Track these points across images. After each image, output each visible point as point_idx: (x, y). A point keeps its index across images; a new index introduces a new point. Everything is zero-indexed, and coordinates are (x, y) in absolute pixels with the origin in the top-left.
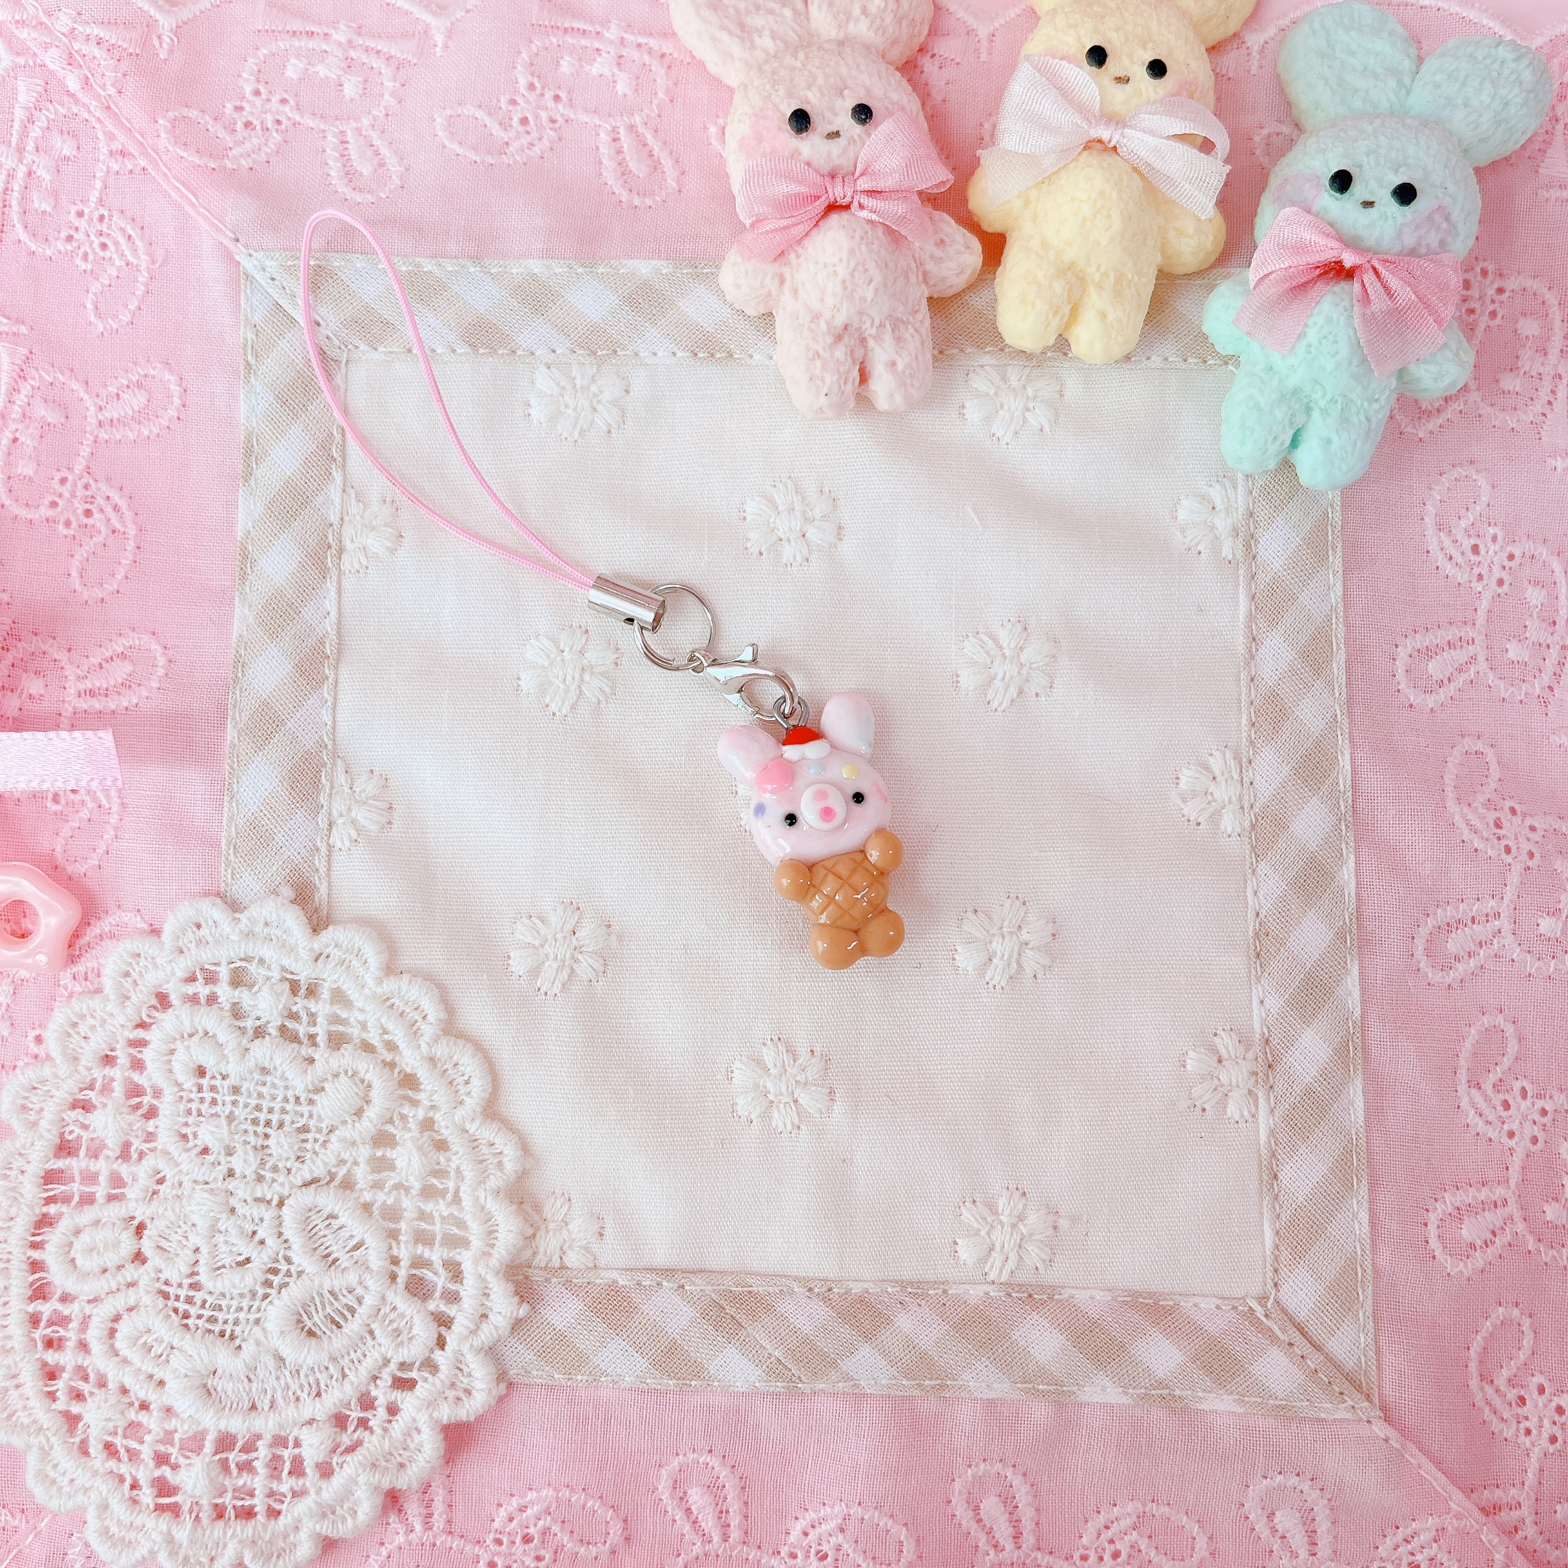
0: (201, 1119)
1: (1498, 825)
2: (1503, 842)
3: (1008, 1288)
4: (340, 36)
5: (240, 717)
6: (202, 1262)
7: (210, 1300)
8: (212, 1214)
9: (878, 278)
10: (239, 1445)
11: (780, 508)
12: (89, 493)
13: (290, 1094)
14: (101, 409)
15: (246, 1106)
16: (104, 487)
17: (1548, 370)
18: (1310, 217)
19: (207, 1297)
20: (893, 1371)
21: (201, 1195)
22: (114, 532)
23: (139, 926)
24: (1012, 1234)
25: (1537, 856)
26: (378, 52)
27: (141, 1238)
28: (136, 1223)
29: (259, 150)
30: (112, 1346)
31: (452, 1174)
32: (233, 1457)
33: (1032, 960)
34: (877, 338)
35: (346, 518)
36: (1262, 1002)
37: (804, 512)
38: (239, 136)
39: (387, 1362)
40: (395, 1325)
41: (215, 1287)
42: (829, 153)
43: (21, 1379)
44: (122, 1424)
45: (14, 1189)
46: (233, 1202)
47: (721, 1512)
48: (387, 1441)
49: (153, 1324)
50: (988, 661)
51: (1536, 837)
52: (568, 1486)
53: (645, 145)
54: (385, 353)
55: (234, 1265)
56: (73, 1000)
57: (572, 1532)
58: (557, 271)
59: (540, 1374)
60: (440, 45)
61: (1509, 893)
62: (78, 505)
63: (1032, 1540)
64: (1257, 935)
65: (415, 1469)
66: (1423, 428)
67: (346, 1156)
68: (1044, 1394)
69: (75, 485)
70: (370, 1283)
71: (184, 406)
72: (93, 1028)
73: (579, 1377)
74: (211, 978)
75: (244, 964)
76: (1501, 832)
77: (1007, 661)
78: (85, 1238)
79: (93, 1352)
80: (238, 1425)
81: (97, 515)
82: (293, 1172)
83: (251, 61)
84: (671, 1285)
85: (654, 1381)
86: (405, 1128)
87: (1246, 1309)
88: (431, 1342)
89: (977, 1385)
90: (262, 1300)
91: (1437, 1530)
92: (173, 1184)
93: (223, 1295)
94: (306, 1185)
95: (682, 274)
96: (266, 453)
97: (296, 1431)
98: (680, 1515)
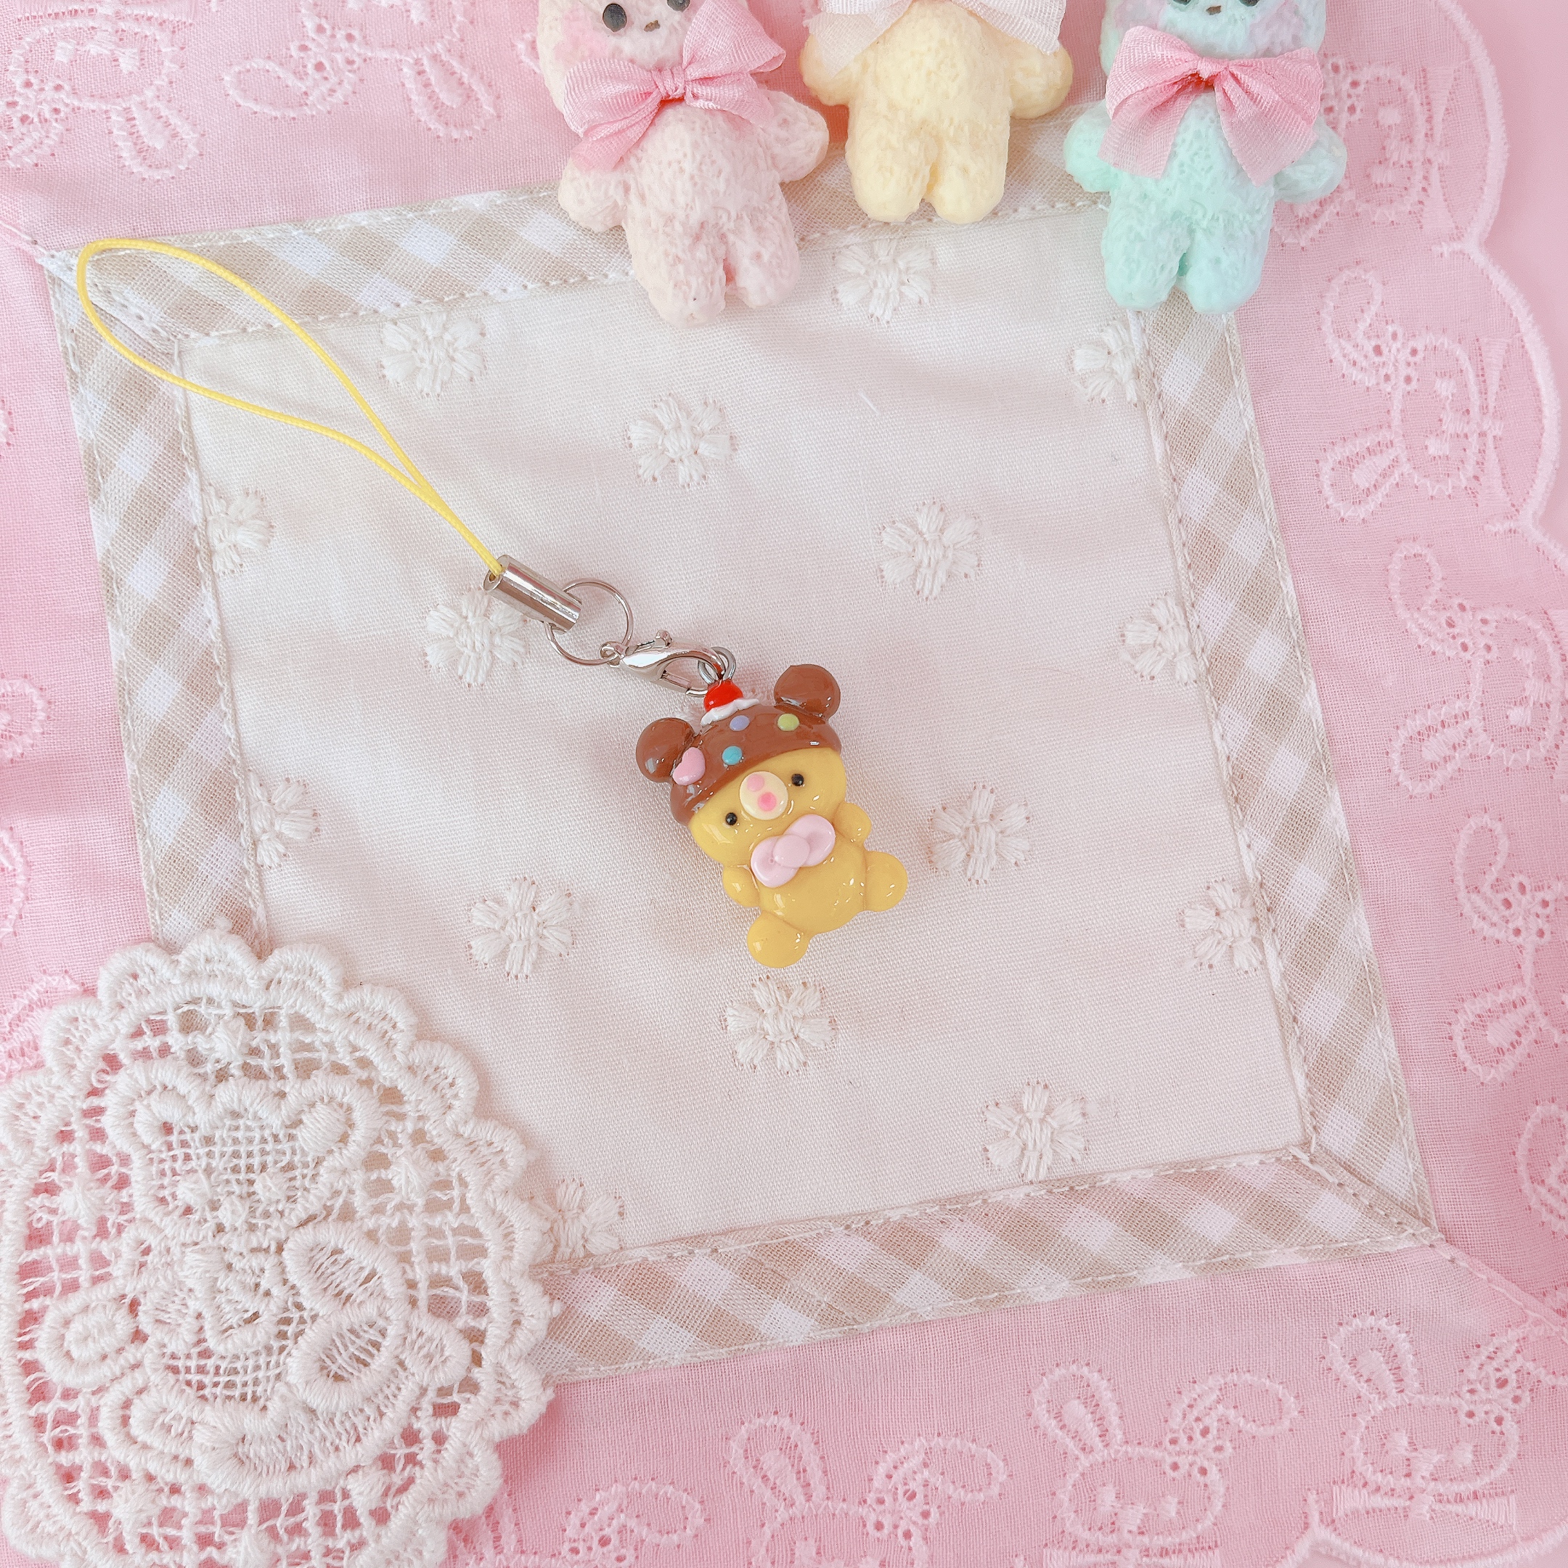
0: (178, 1178)
1: (1451, 624)
2: (1460, 641)
3: (1049, 1185)
4: (106, 9)
5: (137, 748)
6: (207, 1327)
7: (223, 1365)
9: (726, 167)
10: (284, 1508)
11: (666, 428)
13: (267, 1133)
15: (223, 1155)
17: (1416, 157)
18: (1157, 33)
19: (220, 1363)
20: (948, 1293)
21: (191, 1257)
23: (70, 988)
24: (1042, 1130)
25: (1494, 648)
26: (149, 19)
27: (137, 1315)
28: (127, 1301)
29: (41, 143)
30: (128, 1435)
31: (455, 1183)
32: (280, 1522)
34: (737, 232)
35: (210, 518)
36: (1249, 846)
37: (692, 428)
38: (17, 132)
39: (424, 1391)
40: (425, 1350)
41: (226, 1350)
42: (651, 46)
43: (38, 1488)
44: (155, 1512)
46: (229, 1257)
47: (800, 1472)
49: (168, 1402)
50: (911, 549)
51: (1490, 629)
52: (636, 1479)
53: (453, 73)
54: (219, 337)
55: (242, 1324)
56: (14, 1080)
57: (649, 1525)
58: (386, 219)
59: (589, 1371)
61: (1474, 690)
63: (1120, 1436)
64: (1232, 779)
65: (475, 1495)
66: (1304, 236)
67: (339, 1185)
68: (1105, 1284)
70: (389, 1313)
71: (12, 430)
72: (41, 1105)
73: (626, 1365)
74: (159, 1028)
75: (192, 1007)
76: (1456, 631)
77: (930, 546)
78: (76, 1326)
79: (109, 1444)
80: (279, 1487)
82: (286, 1213)
83: (16, 53)
84: (704, 1251)
85: (704, 1353)
86: (395, 1144)
87: (1290, 1158)
88: (466, 1360)
89: (1036, 1290)
90: (280, 1354)
91: (1518, 1341)
92: (160, 1252)
93: (237, 1357)
94: (303, 1224)
95: (518, 202)
96: (112, 465)
97: (341, 1482)
98: (757, 1483)
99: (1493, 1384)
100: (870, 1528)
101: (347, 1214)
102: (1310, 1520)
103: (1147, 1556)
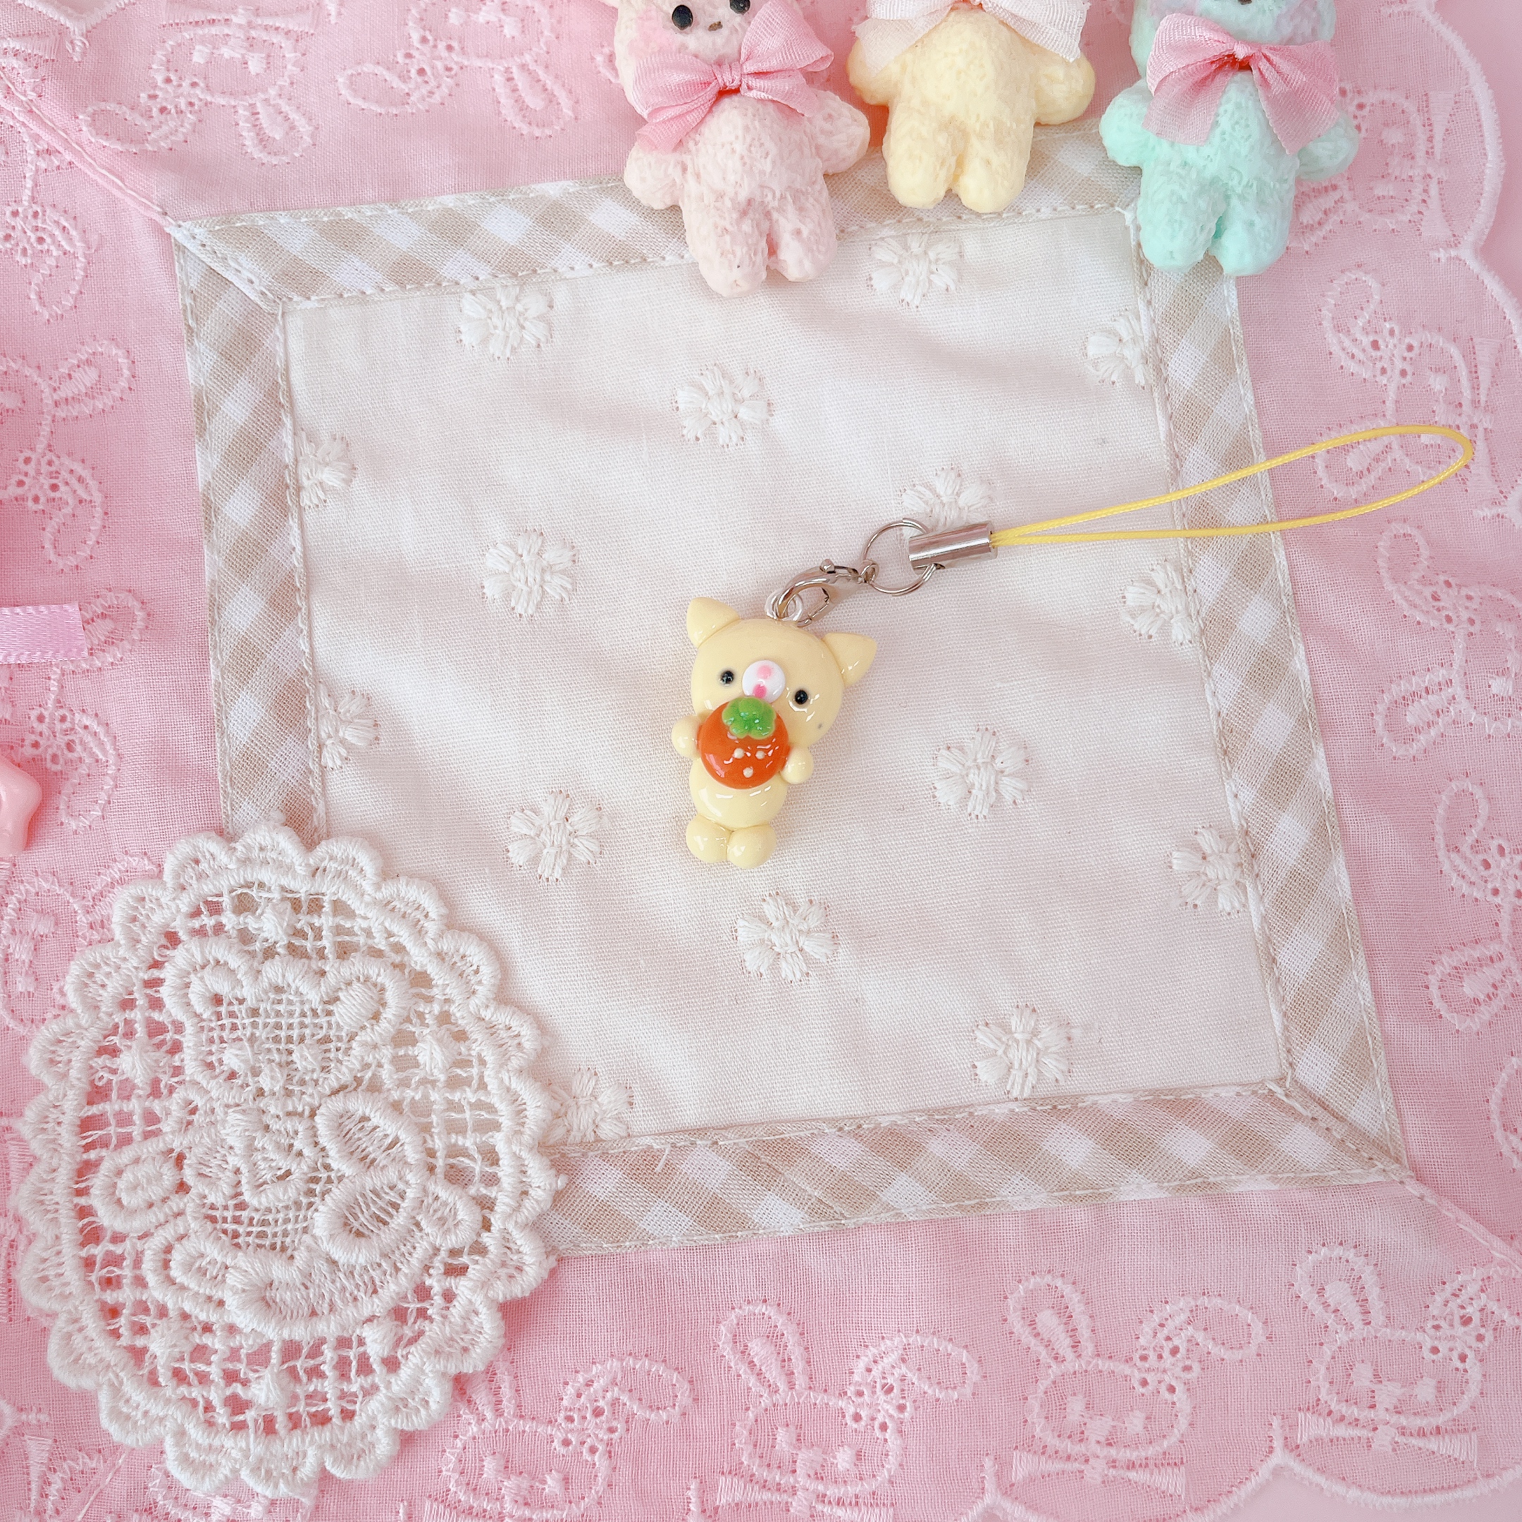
0: (225, 1045)
1: (1436, 598)
2: (1444, 613)
3: (1031, 1101)
4: (239, 19)
5: (222, 656)
6: (244, 1181)
7: (257, 1217)
8: (247, 1134)
9: (774, 151)
10: (305, 1351)
11: (710, 394)
12: (53, 469)
13: (306, 1008)
14: (55, 390)
15: (266, 1026)
16: (67, 461)
17: (1417, 173)
18: (1195, 18)
19: (253, 1214)
20: (932, 1196)
21: (233, 1117)
22: (81, 502)
23: (147, 868)
24: (1028, 1050)
25: (1478, 622)
26: (277, 29)
27: (181, 1168)
28: (174, 1154)
29: (176, 131)
30: (168, 1277)
31: (475, 1062)
32: (300, 1364)
33: (1010, 788)
34: (780, 210)
35: (300, 458)
36: (1236, 796)
37: (734, 395)
38: (156, 121)
39: (437, 1250)
40: (439, 1214)
41: (260, 1203)
42: (714, 44)
43: (84, 1322)
44: (187, 1349)
45: (54, 1141)
46: (267, 1119)
47: (784, 1361)
48: (447, 1328)
49: (205, 1249)
50: (929, 510)
51: (1474, 605)
52: (630, 1354)
53: (539, 81)
54: (318, 301)
55: (275, 1180)
57: (640, 1400)
58: (471, 202)
59: (589, 1247)
60: (333, 13)
61: (1458, 658)
62: (44, 481)
63: (1091, 1349)
64: (1222, 733)
65: (478, 1351)
66: (1308, 241)
67: (370, 1059)
68: (1082, 1199)
69: (39, 463)
70: (410, 1177)
71: (134, 377)
72: (108, 974)
73: (628, 1244)
74: (215, 909)
75: (245, 890)
76: (1441, 604)
77: (946, 506)
78: (128, 1176)
79: (150, 1285)
80: (300, 1332)
81: (63, 488)
82: (320, 1083)
83: (160, 55)
84: (704, 1142)
85: (701, 1237)
86: (423, 1024)
87: (1266, 1092)
88: (478, 1226)
89: (1016, 1199)
90: (308, 1209)
91: (1483, 1280)
92: (206, 1112)
93: (270, 1211)
94: (335, 1092)
95: (589, 190)
96: (217, 408)
97: (358, 1332)
98: (743, 1369)
99: (1457, 1321)
100: (848, 1419)
101: (375, 1087)
102: (1275, 1444)
103: (1114, 1467)
